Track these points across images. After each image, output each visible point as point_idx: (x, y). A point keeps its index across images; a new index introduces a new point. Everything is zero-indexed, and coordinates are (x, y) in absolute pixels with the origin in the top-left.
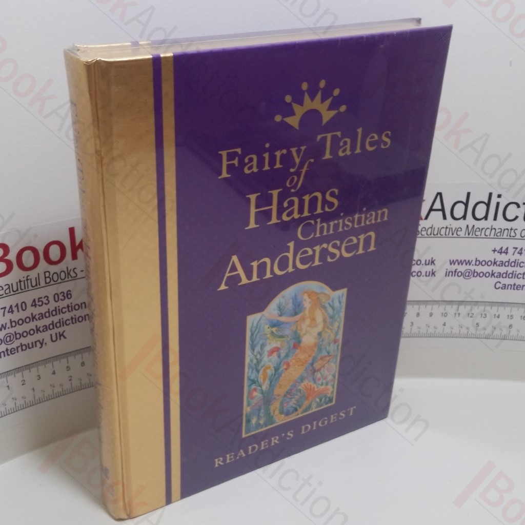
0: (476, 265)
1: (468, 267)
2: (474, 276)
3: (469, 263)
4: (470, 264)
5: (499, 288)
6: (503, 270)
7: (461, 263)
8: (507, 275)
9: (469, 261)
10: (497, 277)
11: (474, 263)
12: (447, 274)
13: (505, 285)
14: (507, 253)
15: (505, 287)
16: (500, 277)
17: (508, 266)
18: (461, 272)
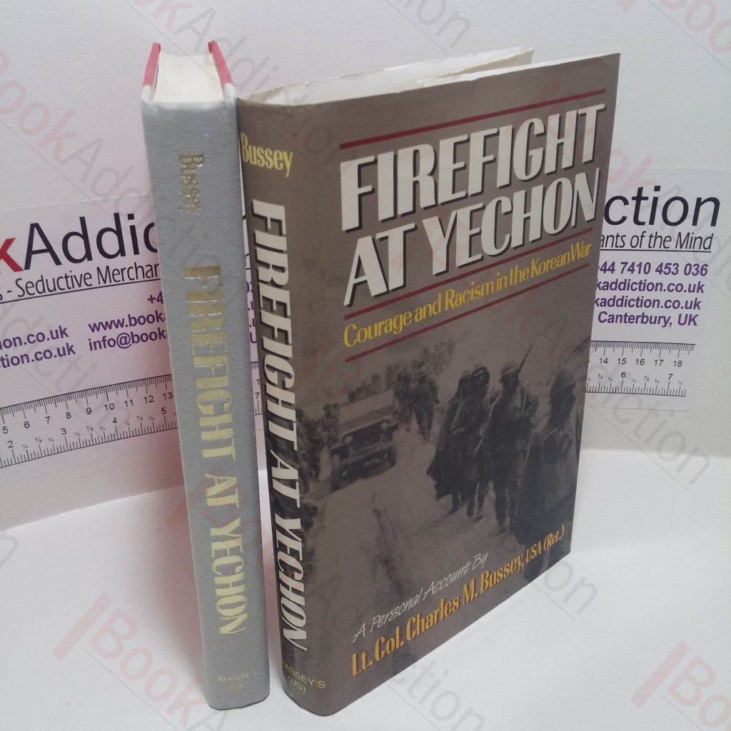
5: (605, 320)
16: (605, 305)
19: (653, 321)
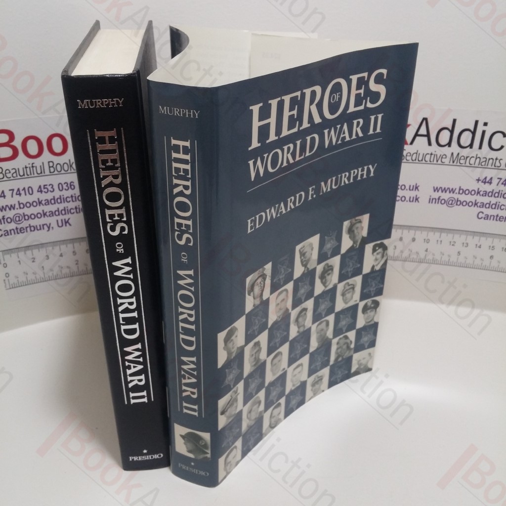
0: (459, 193)
1: (451, 195)
2: (457, 204)
3: (452, 191)
4: (453, 193)
6: (486, 200)
7: (444, 190)
8: (490, 206)
9: (452, 189)
10: (480, 207)
11: (457, 191)
12: (431, 200)
13: (488, 215)
14: (491, 183)
15: (487, 217)
17: (491, 196)
18: (444, 199)
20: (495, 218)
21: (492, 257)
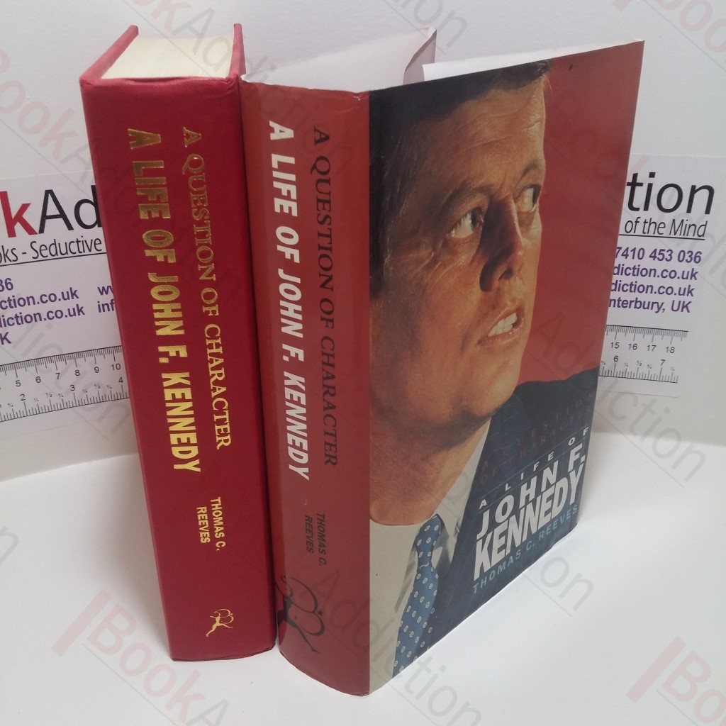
19: (646, 306)
20: (617, 302)
21: (616, 358)
